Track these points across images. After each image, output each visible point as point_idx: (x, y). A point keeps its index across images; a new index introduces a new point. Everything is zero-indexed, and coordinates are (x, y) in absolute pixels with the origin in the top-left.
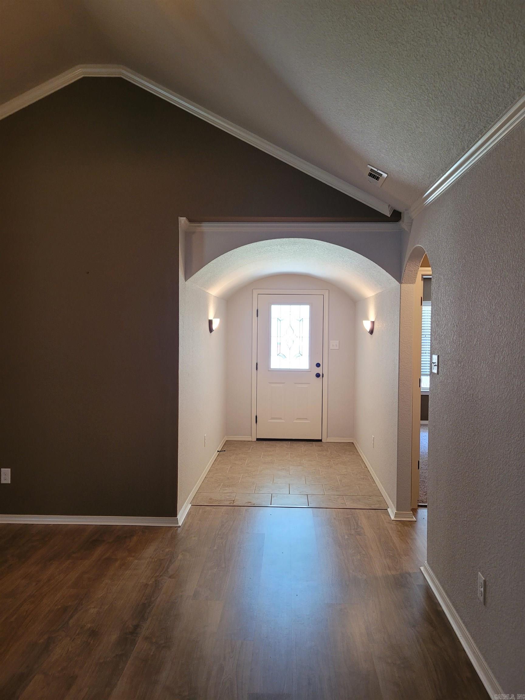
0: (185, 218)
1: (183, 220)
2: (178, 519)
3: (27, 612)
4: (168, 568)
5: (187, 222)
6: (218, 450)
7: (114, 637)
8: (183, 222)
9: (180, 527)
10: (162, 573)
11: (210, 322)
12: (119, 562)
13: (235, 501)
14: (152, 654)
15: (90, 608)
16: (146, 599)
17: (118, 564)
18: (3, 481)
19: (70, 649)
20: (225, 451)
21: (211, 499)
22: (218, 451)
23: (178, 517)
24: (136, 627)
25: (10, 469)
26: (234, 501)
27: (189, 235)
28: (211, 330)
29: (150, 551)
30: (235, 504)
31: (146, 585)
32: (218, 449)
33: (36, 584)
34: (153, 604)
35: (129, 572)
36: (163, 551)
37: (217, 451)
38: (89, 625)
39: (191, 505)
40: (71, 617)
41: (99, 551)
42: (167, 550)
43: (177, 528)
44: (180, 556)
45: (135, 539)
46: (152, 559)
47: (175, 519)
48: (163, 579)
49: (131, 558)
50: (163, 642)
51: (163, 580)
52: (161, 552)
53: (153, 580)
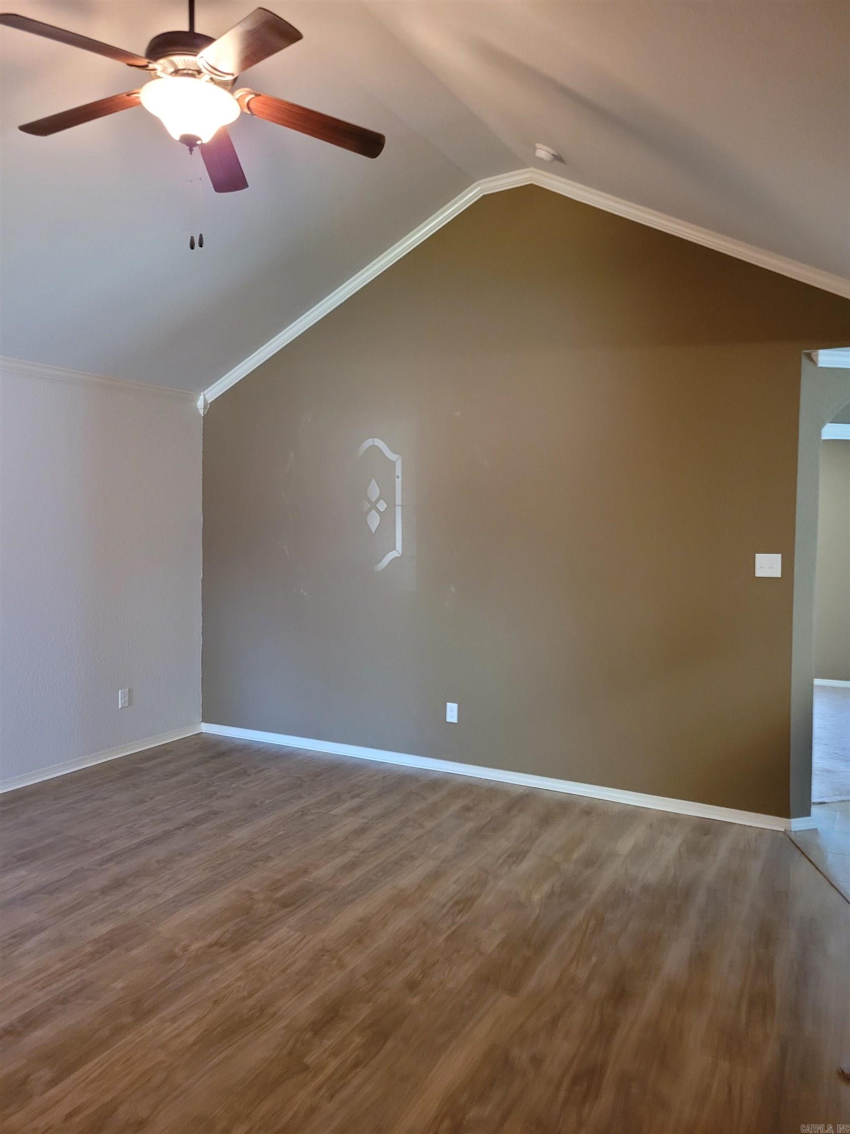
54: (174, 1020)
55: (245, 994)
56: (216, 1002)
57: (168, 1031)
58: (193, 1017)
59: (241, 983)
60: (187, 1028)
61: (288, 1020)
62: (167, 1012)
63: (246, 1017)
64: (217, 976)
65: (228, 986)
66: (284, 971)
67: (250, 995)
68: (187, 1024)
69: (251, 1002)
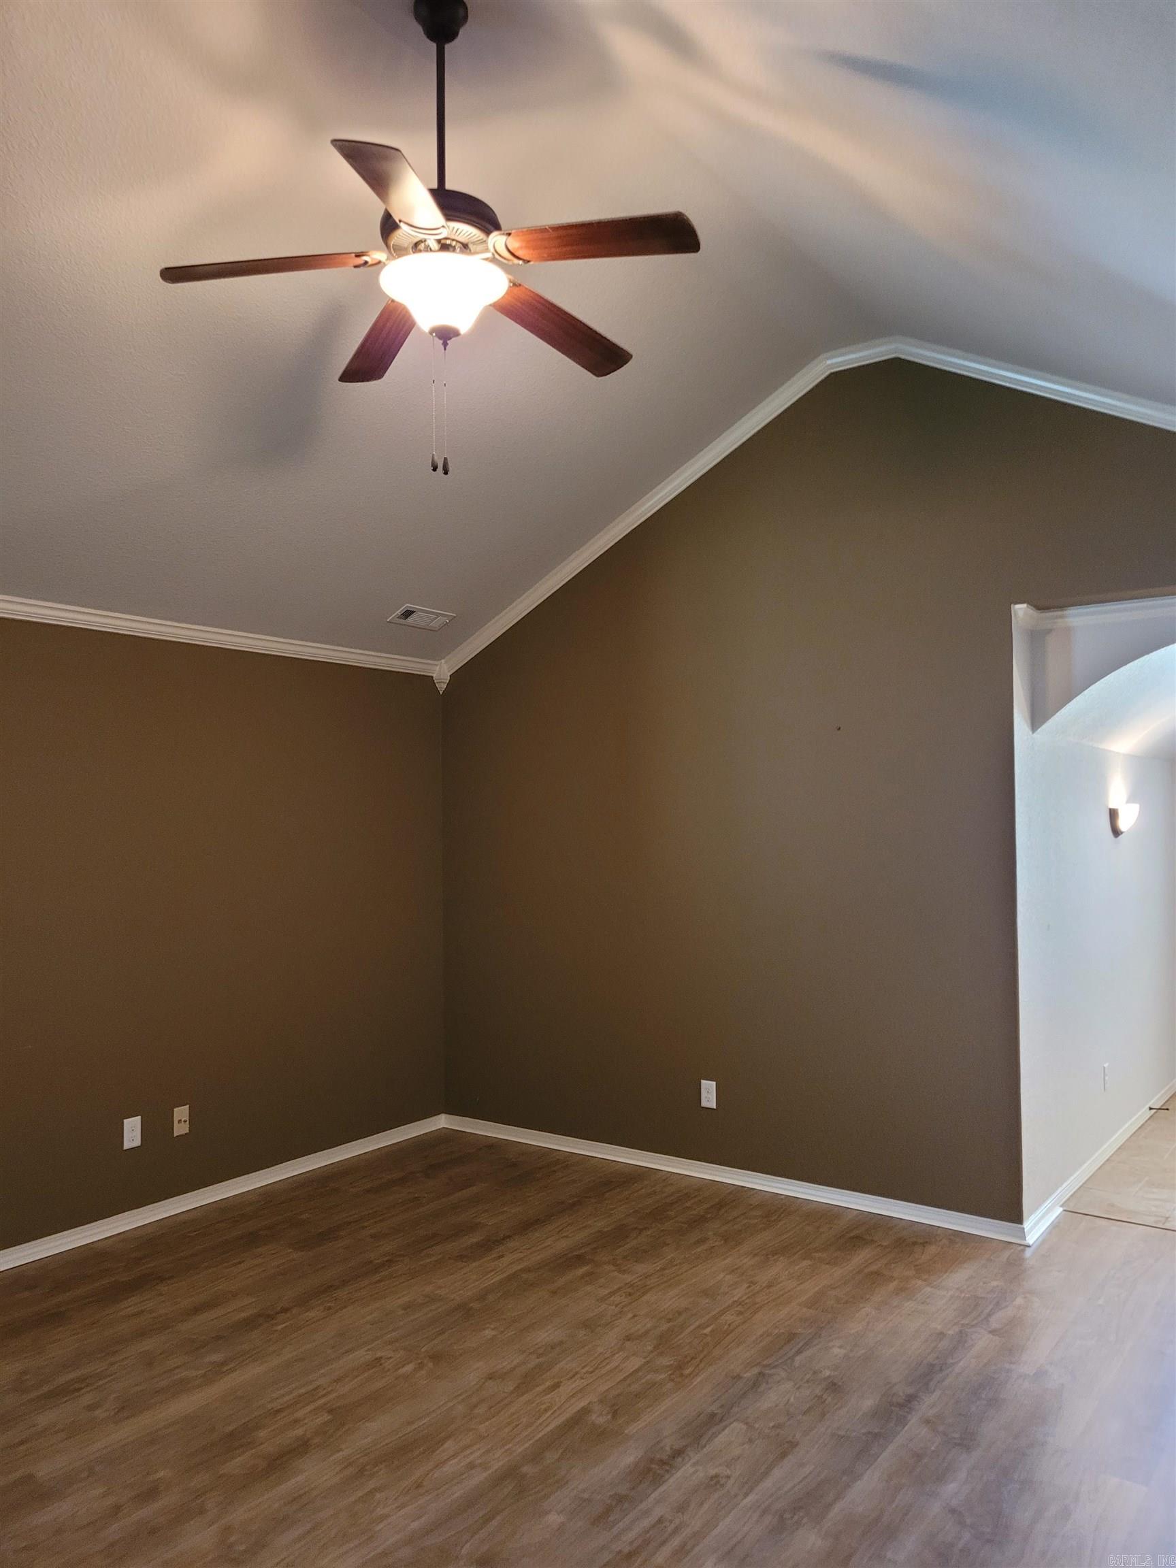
0: (1025, 606)
1: (1021, 611)
2: (1026, 1230)
3: (729, 1325)
4: (989, 1315)
5: (1031, 611)
6: (1150, 1104)
7: (868, 1403)
8: (1021, 614)
9: (1029, 1246)
10: (975, 1321)
11: (1113, 814)
12: (895, 1283)
13: (1169, 1219)
14: (933, 1448)
15: (833, 1346)
16: (938, 1358)
17: (892, 1286)
18: (704, 1104)
19: (792, 1399)
20: (1167, 1109)
21: (1113, 1205)
22: (1151, 1109)
23: (1027, 1225)
24: (911, 1399)
25: (715, 1083)
26: (1167, 1218)
27: (1036, 638)
28: (1116, 832)
29: (958, 1279)
30: (1167, 1226)
31: (941, 1335)
32: (1152, 1101)
33: (749, 1287)
34: (950, 1369)
35: (912, 1305)
36: (984, 1283)
37: (1147, 1106)
38: (827, 1373)
39: (1061, 1209)
40: (799, 1352)
41: (862, 1256)
42: (995, 1283)
43: (1022, 1247)
44: (1019, 1301)
45: (932, 1249)
46: (961, 1292)
47: (1020, 1228)
48: (975, 1332)
49: (919, 1282)
50: (957, 1436)
51: (976, 1334)
52: (981, 1284)
53: (957, 1329)
54: (471, 1466)
55: (378, 1496)
56: (419, 1486)
57: (478, 1454)
58: (449, 1469)
59: (380, 1511)
60: (454, 1456)
61: (332, 1459)
62: (479, 1477)
63: (382, 1466)
64: (415, 1525)
65: (400, 1508)
66: (314, 1528)
67: (371, 1493)
68: (456, 1460)
69: (372, 1484)
